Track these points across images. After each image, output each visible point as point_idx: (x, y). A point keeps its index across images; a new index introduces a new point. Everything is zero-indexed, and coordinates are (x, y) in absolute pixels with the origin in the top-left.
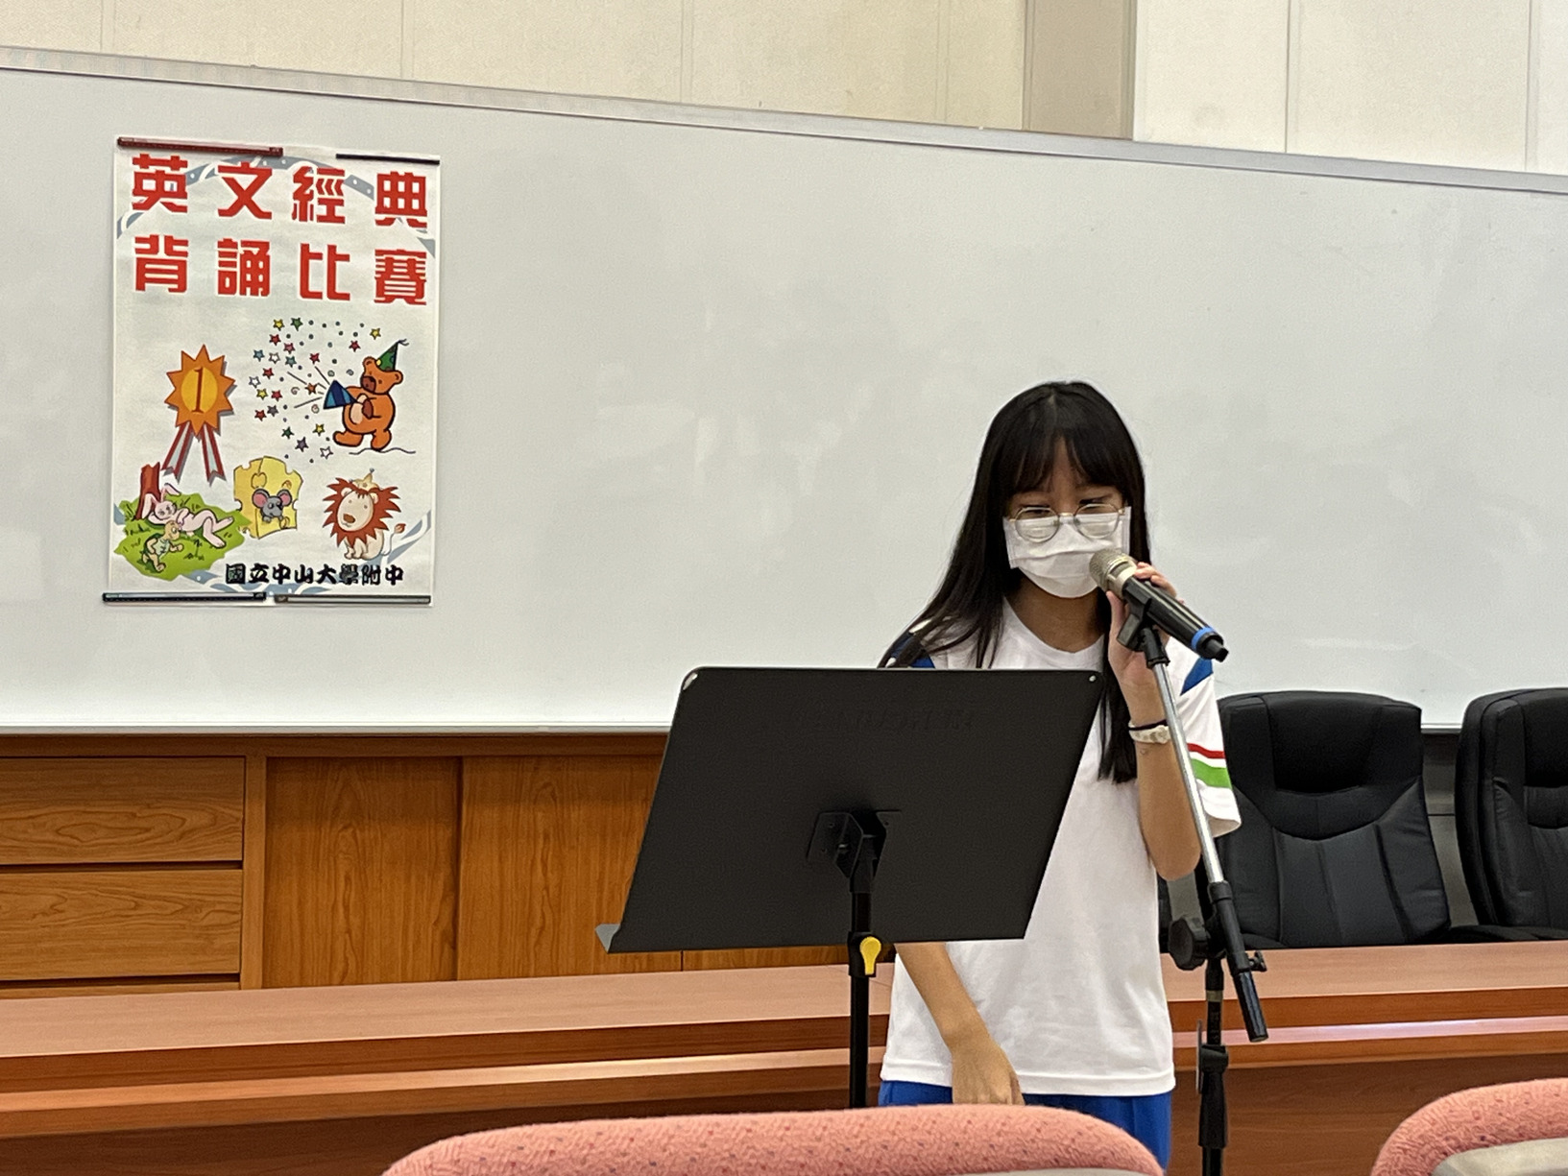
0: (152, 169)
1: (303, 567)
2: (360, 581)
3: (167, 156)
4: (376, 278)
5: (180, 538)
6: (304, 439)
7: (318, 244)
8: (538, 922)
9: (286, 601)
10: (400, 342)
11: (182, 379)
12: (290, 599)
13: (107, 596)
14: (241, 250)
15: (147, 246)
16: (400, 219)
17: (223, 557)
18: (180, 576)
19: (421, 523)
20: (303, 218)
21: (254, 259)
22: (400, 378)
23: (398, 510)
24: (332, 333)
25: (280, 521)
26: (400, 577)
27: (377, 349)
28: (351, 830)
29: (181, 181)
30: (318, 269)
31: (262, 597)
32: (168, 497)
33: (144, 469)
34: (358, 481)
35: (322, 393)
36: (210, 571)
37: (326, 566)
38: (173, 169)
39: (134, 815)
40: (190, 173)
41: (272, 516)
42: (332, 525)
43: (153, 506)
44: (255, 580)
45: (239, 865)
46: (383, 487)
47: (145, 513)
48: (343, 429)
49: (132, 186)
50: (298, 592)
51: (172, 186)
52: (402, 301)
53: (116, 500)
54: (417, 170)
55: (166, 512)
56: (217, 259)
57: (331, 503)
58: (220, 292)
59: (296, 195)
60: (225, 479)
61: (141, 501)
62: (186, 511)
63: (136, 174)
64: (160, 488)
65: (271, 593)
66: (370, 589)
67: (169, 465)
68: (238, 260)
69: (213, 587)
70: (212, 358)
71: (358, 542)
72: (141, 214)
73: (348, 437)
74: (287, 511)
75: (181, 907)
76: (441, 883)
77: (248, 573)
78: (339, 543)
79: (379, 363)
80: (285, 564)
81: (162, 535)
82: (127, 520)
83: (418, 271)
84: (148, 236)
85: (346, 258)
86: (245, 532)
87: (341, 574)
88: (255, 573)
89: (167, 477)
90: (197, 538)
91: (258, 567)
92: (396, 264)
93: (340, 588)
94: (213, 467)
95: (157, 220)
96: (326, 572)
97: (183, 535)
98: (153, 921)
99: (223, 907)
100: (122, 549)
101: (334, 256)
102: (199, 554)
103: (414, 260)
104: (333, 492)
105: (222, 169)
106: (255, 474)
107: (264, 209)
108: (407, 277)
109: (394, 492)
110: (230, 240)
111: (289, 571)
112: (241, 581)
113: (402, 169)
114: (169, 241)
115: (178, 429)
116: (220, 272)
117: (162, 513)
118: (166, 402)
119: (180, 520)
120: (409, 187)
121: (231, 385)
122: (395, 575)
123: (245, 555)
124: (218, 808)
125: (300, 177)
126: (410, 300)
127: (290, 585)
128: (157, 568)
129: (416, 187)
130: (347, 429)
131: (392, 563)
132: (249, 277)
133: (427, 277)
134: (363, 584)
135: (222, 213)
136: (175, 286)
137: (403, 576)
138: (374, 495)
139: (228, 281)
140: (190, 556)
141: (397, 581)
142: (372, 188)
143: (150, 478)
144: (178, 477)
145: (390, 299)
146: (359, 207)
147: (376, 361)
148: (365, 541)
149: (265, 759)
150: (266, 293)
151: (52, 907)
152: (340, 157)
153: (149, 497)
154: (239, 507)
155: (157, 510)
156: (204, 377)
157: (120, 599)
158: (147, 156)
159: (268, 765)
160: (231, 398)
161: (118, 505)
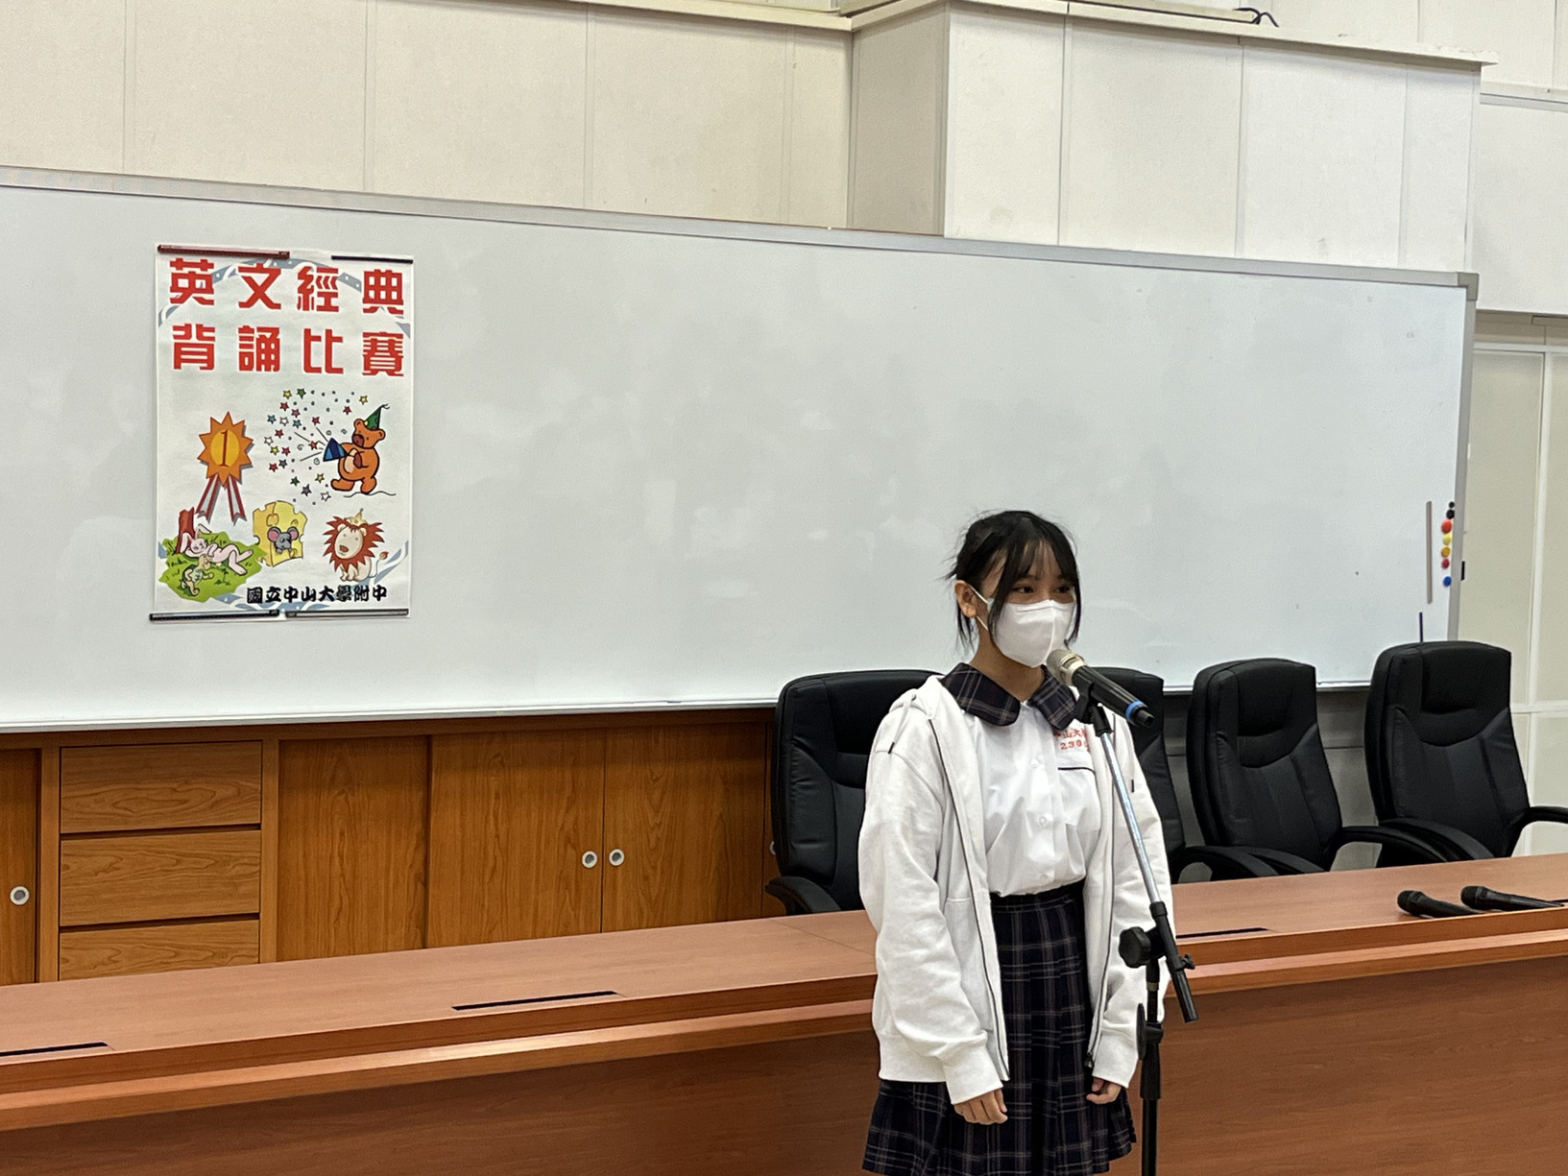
0: (186, 270)
1: (308, 589)
2: (353, 598)
3: (197, 259)
4: (364, 356)
5: (211, 568)
6: (308, 486)
7: (319, 329)
8: (490, 865)
9: (295, 616)
10: (383, 406)
11: (212, 439)
12: (298, 615)
13: (153, 616)
14: (256, 335)
15: (182, 333)
16: (383, 308)
17: (245, 582)
18: (211, 598)
19: (400, 552)
20: (306, 308)
21: (268, 342)
22: (383, 435)
23: (382, 540)
24: (329, 399)
25: (290, 552)
26: (384, 595)
27: (365, 412)
29: (209, 279)
30: (318, 348)
32: (201, 535)
33: (182, 513)
34: (348, 518)
35: (321, 449)
36: (236, 594)
37: (326, 587)
38: (202, 270)
39: (175, 790)
40: (215, 273)
41: (283, 548)
42: (330, 555)
43: (189, 543)
44: (270, 600)
45: (258, 826)
46: (370, 523)
47: (182, 551)
48: (338, 478)
49: (170, 285)
50: (304, 609)
51: (202, 284)
52: (385, 373)
53: (160, 538)
54: (395, 268)
55: (200, 547)
56: (239, 342)
57: (329, 536)
58: (241, 369)
59: (301, 289)
60: (246, 520)
61: (180, 539)
62: (215, 546)
63: (174, 275)
65: (283, 610)
66: (360, 605)
67: (202, 509)
68: (254, 343)
69: (236, 606)
70: (234, 423)
71: (351, 566)
72: (176, 307)
73: (343, 484)
74: (295, 544)
75: (212, 862)
77: (264, 594)
78: (336, 569)
79: (366, 423)
80: (294, 587)
81: (196, 566)
82: (168, 554)
83: (397, 349)
84: (183, 325)
85: (339, 339)
86: (262, 562)
87: (338, 594)
88: (270, 594)
90: (223, 567)
91: (273, 589)
92: (379, 344)
93: (337, 605)
94: (236, 510)
95: (190, 312)
96: (326, 592)
98: (190, 874)
99: (245, 861)
100: (165, 578)
101: (331, 338)
102: (226, 580)
103: (393, 340)
104: (331, 528)
105: (241, 269)
106: (270, 515)
107: (275, 301)
108: (388, 354)
109: (378, 527)
110: (248, 327)
111: (297, 592)
112: (259, 601)
113: (383, 267)
114: (200, 327)
115: (209, 480)
116: (241, 353)
117: (197, 548)
118: (198, 458)
119: (210, 554)
120: (389, 282)
121: (251, 445)
122: (380, 593)
123: (262, 580)
124: (244, 783)
125: (303, 274)
126: (391, 373)
127: (298, 603)
128: (193, 592)
129: (394, 282)
130: (342, 477)
131: (378, 583)
132: (263, 357)
133: (404, 354)
134: (355, 601)
135: (242, 305)
136: (205, 365)
137: (387, 594)
138: (363, 530)
139: (246, 360)
140: (219, 582)
141: (382, 598)
142: (360, 282)
143: (186, 520)
144: (208, 518)
145: (374, 372)
146: (350, 298)
147: (364, 422)
148: (356, 566)
149: (278, 742)
150: (277, 369)
151: (110, 865)
152: (334, 258)
153: (186, 536)
154: (257, 540)
155: (192, 546)
156: (228, 438)
157: (164, 619)
158: (181, 260)
159: (280, 746)
160: (250, 454)
161: (161, 543)
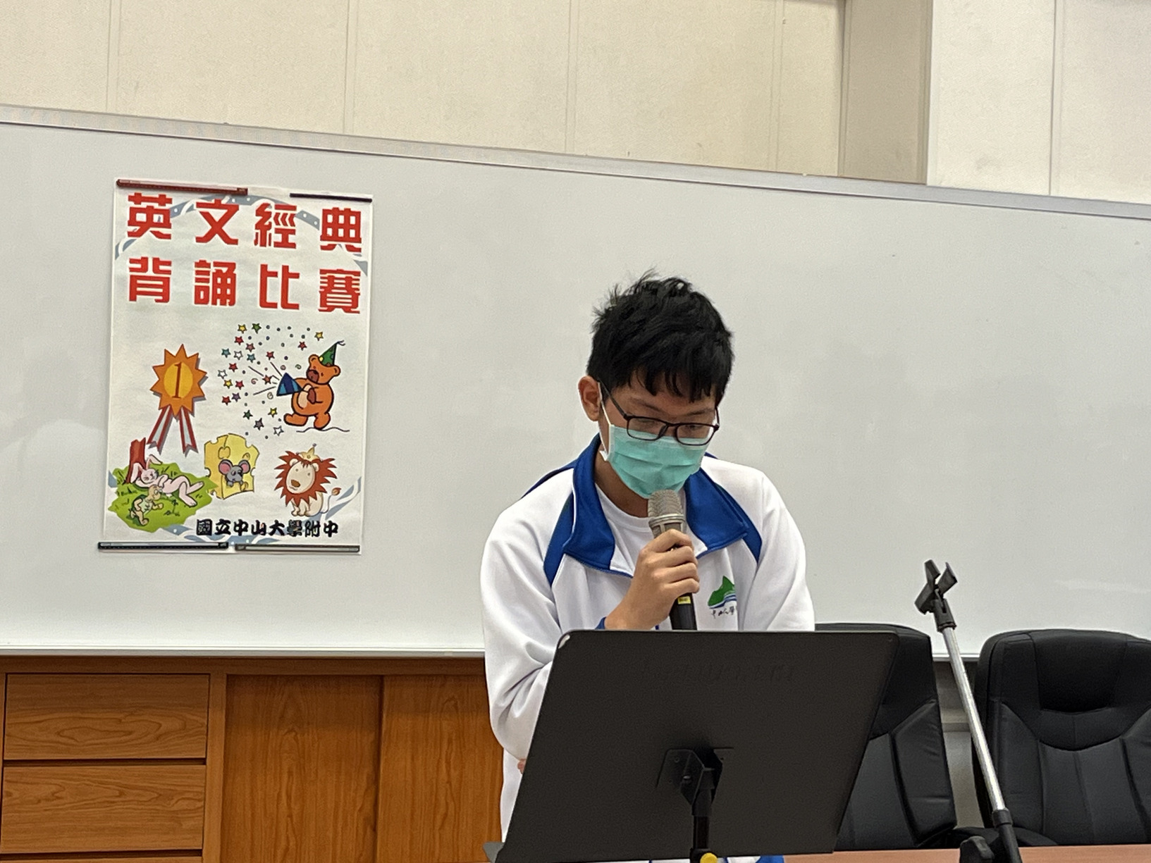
0: (144, 205)
1: (258, 523)
2: (304, 534)
3: (156, 194)
4: (320, 292)
6: (261, 419)
7: (276, 265)
8: (442, 810)
9: (244, 549)
10: (338, 343)
11: (165, 372)
12: (248, 548)
13: (102, 545)
14: (213, 269)
15: (139, 266)
16: (340, 245)
17: (194, 514)
18: (160, 529)
19: (352, 488)
20: (263, 244)
21: (224, 276)
22: (338, 372)
23: (336, 477)
24: (285, 334)
25: (241, 485)
26: (335, 531)
27: (320, 348)
28: (294, 734)
29: (167, 214)
30: (274, 284)
31: (226, 546)
32: (151, 466)
33: (133, 443)
34: (301, 453)
35: (275, 383)
36: (184, 525)
37: (276, 522)
38: (160, 204)
39: (120, 720)
40: (173, 208)
41: (234, 481)
42: (281, 489)
43: (140, 473)
44: (220, 532)
45: (203, 761)
46: (323, 458)
47: (133, 479)
48: (291, 412)
49: (128, 218)
50: (254, 542)
51: (159, 218)
52: (341, 310)
53: (110, 468)
54: (354, 207)
55: (150, 477)
56: (194, 276)
57: (280, 471)
58: (196, 302)
59: (257, 227)
60: (197, 452)
61: (130, 469)
62: (166, 477)
63: (132, 209)
64: (146, 459)
65: (233, 543)
66: (311, 540)
67: (154, 440)
68: (211, 277)
69: (185, 537)
70: (188, 356)
71: (302, 502)
72: (133, 241)
73: (296, 418)
74: (246, 478)
75: (156, 795)
76: (365, 777)
77: (214, 527)
78: (287, 503)
79: (321, 359)
80: (244, 520)
81: (146, 496)
82: (119, 483)
83: (354, 287)
84: (139, 258)
85: (296, 276)
86: (212, 494)
87: (288, 529)
89: (151, 449)
90: (174, 498)
91: (223, 522)
92: (336, 281)
93: (287, 539)
94: (188, 441)
95: (147, 245)
96: (277, 527)
97: (164, 496)
98: (135, 807)
99: (191, 795)
101: (287, 274)
102: (176, 511)
103: (351, 277)
104: (284, 463)
105: (199, 205)
106: (221, 448)
107: (232, 237)
108: (345, 291)
109: (332, 463)
110: (205, 261)
111: (247, 525)
112: (209, 533)
113: (342, 205)
114: (156, 261)
115: (161, 411)
116: (196, 287)
118: (151, 390)
119: (161, 484)
120: (347, 220)
121: (204, 378)
122: (332, 529)
123: (211, 512)
124: (189, 716)
125: (261, 211)
126: (347, 310)
127: (247, 537)
128: (142, 523)
129: (353, 220)
130: (295, 412)
131: (330, 519)
132: (219, 291)
133: (361, 291)
134: (306, 536)
135: (199, 240)
136: (161, 298)
137: (338, 530)
138: (315, 465)
139: (202, 294)
140: (168, 513)
141: (333, 534)
142: (318, 220)
143: (137, 451)
144: (160, 450)
145: (331, 309)
146: (307, 235)
147: (319, 358)
148: (308, 502)
149: (225, 676)
150: (232, 303)
151: (53, 794)
152: (293, 196)
153: (136, 466)
154: (207, 472)
155: (143, 476)
156: (182, 370)
157: (112, 548)
158: (140, 194)
159: (228, 681)
160: (203, 387)
161: (112, 472)
